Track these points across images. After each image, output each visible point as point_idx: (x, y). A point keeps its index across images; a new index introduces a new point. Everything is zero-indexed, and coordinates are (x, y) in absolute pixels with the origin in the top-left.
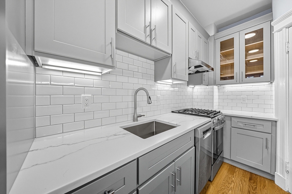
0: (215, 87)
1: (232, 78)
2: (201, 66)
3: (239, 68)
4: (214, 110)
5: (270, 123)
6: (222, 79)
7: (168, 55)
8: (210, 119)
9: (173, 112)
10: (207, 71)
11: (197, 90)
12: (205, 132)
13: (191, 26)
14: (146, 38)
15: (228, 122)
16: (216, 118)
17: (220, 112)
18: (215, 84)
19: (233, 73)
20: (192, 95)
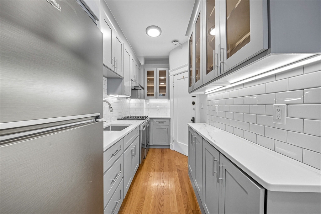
0: (144, 100)
1: (153, 95)
2: (139, 87)
3: (156, 90)
4: (144, 116)
5: (168, 120)
6: (148, 95)
7: (121, 78)
8: (144, 121)
9: (118, 119)
10: (141, 90)
11: (133, 102)
12: (143, 127)
13: (132, 58)
14: (112, 67)
15: (152, 123)
16: (147, 120)
17: (147, 117)
18: (144, 98)
19: (154, 92)
20: (129, 106)
